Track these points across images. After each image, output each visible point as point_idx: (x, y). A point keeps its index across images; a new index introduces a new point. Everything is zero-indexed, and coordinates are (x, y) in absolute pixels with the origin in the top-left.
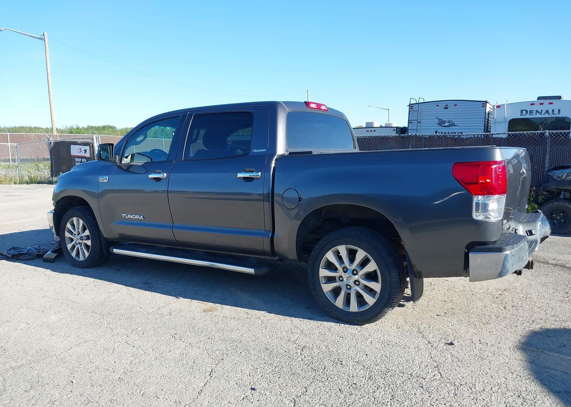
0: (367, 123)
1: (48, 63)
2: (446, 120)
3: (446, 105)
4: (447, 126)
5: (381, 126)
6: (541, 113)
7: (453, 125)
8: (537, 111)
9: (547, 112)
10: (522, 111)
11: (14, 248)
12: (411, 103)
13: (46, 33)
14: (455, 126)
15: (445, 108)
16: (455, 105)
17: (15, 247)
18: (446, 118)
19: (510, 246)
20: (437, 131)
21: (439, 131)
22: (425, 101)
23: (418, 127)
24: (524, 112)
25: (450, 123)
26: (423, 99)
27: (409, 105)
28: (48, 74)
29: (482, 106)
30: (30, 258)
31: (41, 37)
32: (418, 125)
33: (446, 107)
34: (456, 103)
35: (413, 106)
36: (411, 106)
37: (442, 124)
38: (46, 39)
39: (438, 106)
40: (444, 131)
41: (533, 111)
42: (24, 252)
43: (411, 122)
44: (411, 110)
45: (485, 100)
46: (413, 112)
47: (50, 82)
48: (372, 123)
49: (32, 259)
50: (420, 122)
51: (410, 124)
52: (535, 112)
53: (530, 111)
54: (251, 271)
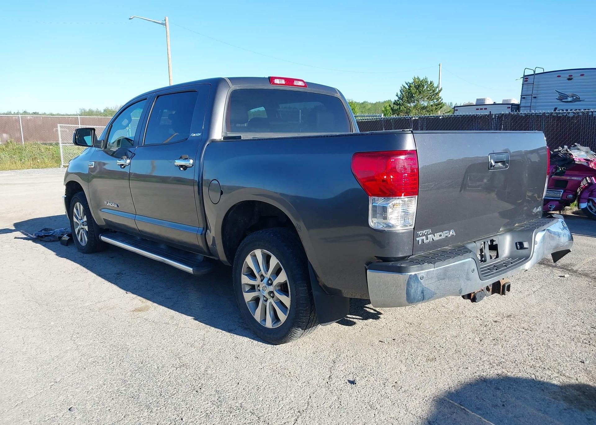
0: (478, 100)
1: (169, 48)
2: (569, 94)
3: (570, 75)
4: (570, 102)
5: (494, 103)
7: (578, 100)
11: (46, 230)
12: (525, 74)
13: (167, 18)
14: (580, 101)
15: (569, 79)
16: (581, 75)
17: (46, 228)
18: (568, 92)
19: (419, 265)
20: (557, 108)
21: (559, 108)
22: (545, 71)
23: (532, 104)
25: (574, 98)
26: (542, 69)
27: (523, 76)
28: (169, 59)
30: (52, 240)
31: (163, 22)
32: (532, 101)
33: (571, 77)
34: (583, 72)
35: (527, 78)
36: (526, 78)
37: (564, 99)
38: (167, 24)
39: (560, 76)
40: (565, 108)
42: (50, 234)
43: (524, 98)
44: (525, 83)
46: (528, 85)
47: (170, 67)
48: (483, 100)
49: (53, 241)
50: (535, 97)
51: (524, 101)
54: (190, 270)
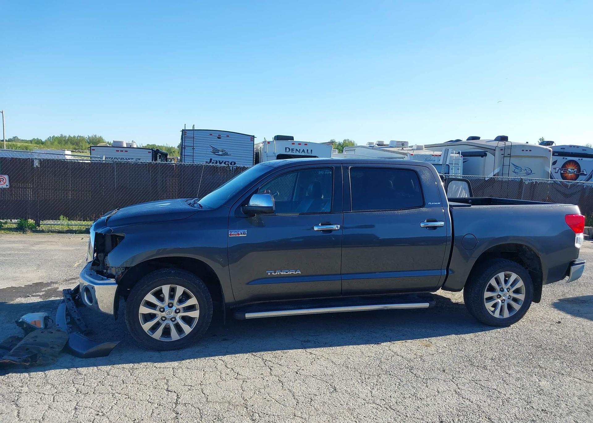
0: (114, 142)
2: (220, 149)
3: (219, 135)
4: (221, 155)
6: (299, 152)
7: (226, 154)
8: (296, 150)
9: (303, 151)
10: (286, 148)
12: (183, 129)
14: (228, 155)
16: (227, 136)
18: (219, 147)
20: (212, 159)
24: (288, 150)
25: (224, 152)
27: (181, 130)
29: (251, 140)
32: (193, 152)
33: (219, 137)
34: (228, 134)
35: (185, 132)
36: (183, 132)
37: (216, 153)
39: (212, 135)
40: (218, 159)
41: (294, 149)
43: (185, 148)
44: (183, 135)
45: (253, 135)
50: (194, 149)
52: (295, 150)
53: (292, 149)
